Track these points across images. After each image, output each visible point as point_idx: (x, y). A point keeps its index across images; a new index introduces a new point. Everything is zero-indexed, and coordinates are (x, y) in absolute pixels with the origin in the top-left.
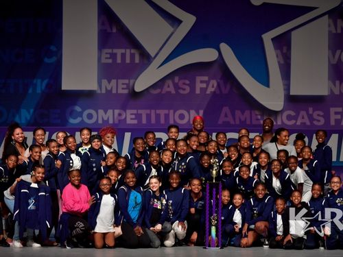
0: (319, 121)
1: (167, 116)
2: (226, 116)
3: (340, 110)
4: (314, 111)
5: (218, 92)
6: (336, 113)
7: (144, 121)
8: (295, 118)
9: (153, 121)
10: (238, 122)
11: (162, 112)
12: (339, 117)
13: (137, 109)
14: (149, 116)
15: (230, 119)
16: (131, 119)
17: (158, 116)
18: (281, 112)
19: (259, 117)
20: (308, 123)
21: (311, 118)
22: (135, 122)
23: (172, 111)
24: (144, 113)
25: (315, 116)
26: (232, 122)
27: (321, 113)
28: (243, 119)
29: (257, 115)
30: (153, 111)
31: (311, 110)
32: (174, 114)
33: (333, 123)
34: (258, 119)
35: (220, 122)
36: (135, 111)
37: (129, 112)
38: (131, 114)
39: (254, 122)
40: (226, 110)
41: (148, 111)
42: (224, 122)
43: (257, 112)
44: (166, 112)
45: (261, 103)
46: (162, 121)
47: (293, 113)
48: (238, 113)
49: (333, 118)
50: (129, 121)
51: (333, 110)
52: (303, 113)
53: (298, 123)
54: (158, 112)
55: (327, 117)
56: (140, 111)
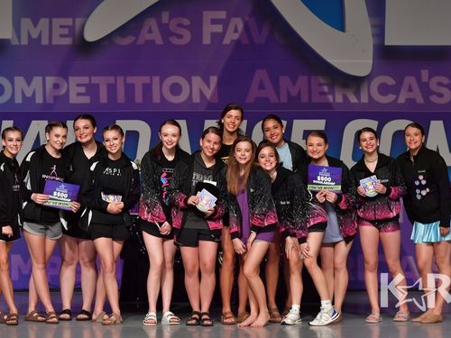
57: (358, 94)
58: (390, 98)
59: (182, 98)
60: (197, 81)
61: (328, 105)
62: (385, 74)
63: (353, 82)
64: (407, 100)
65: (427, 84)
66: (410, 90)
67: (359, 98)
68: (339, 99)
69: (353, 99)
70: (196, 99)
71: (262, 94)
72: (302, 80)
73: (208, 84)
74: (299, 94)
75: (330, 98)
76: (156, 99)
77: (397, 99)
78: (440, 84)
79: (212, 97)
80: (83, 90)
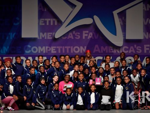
0: (139, 51)
1: (70, 49)
2: (97, 49)
3: (149, 46)
4: (137, 46)
5: (93, 38)
6: (147, 47)
7: (59, 52)
8: (128, 50)
9: (64, 52)
10: (102, 52)
11: (68, 48)
12: (148, 49)
13: (56, 46)
14: (61, 49)
15: (99, 50)
16: (54, 51)
17: (66, 49)
18: (122, 47)
19: (112, 49)
20: (134, 52)
21: (135, 49)
22: (55, 52)
23: (72, 47)
24: (59, 48)
25: (137, 49)
26: (100, 52)
27: (140, 47)
28: (104, 50)
29: (111, 48)
30: (63, 47)
31: (135, 46)
32: (73, 48)
33: (145, 52)
34: (111, 50)
35: (94, 52)
36: (55, 47)
37: (52, 47)
38: (54, 48)
39: (110, 52)
40: (97, 46)
41: (61, 47)
42: (96, 52)
43: (111, 47)
44: (69, 47)
45: (113, 43)
46: (68, 51)
47: (127, 48)
48: (102, 47)
49: (146, 49)
50: (52, 52)
51: (145, 46)
52: (132, 47)
53: (130, 52)
54: (66, 47)
55: (143, 49)
56: (57, 47)
57: (119, 51)
58: (127, 51)
59: (78, 52)
60: (82, 47)
61: (113, 53)
62: (126, 46)
63: (118, 48)
64: (131, 52)
65: (136, 48)
66: (132, 49)
67: (120, 51)
68: (115, 52)
69: (118, 52)
70: (81, 52)
71: (97, 51)
72: (106, 47)
73: (84, 48)
74: (106, 51)
75: (113, 51)
76: (72, 52)
77: (129, 52)
78: (139, 48)
79: (85, 51)
80: (54, 50)
